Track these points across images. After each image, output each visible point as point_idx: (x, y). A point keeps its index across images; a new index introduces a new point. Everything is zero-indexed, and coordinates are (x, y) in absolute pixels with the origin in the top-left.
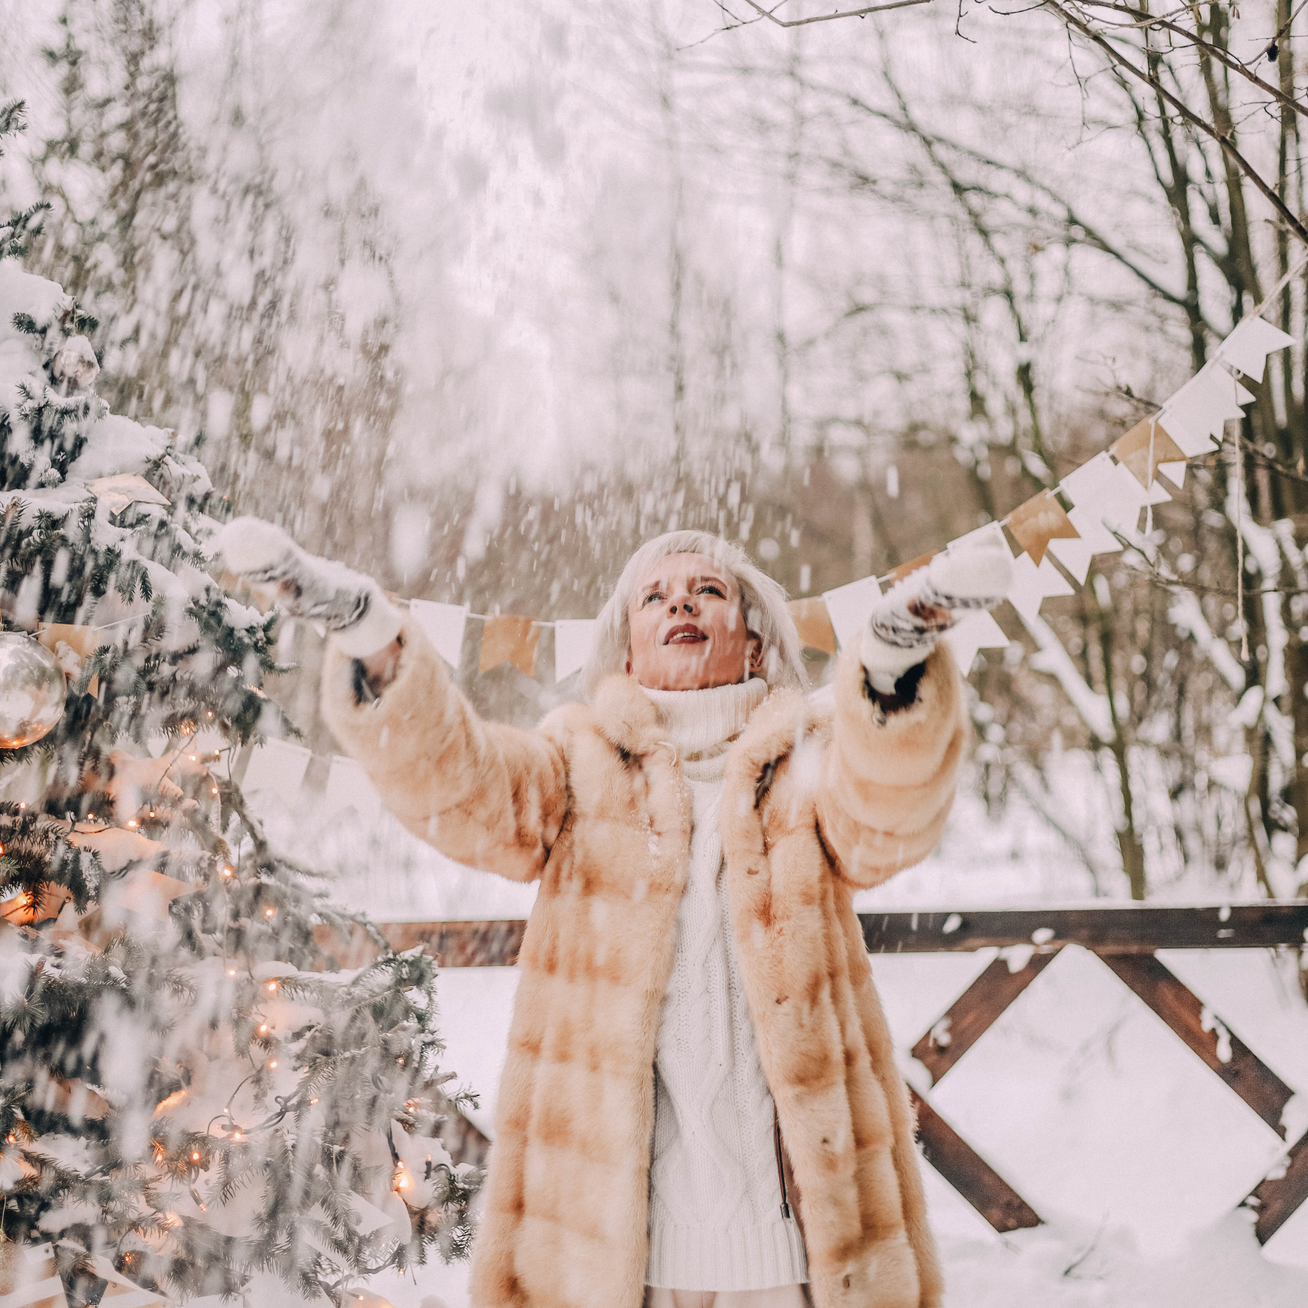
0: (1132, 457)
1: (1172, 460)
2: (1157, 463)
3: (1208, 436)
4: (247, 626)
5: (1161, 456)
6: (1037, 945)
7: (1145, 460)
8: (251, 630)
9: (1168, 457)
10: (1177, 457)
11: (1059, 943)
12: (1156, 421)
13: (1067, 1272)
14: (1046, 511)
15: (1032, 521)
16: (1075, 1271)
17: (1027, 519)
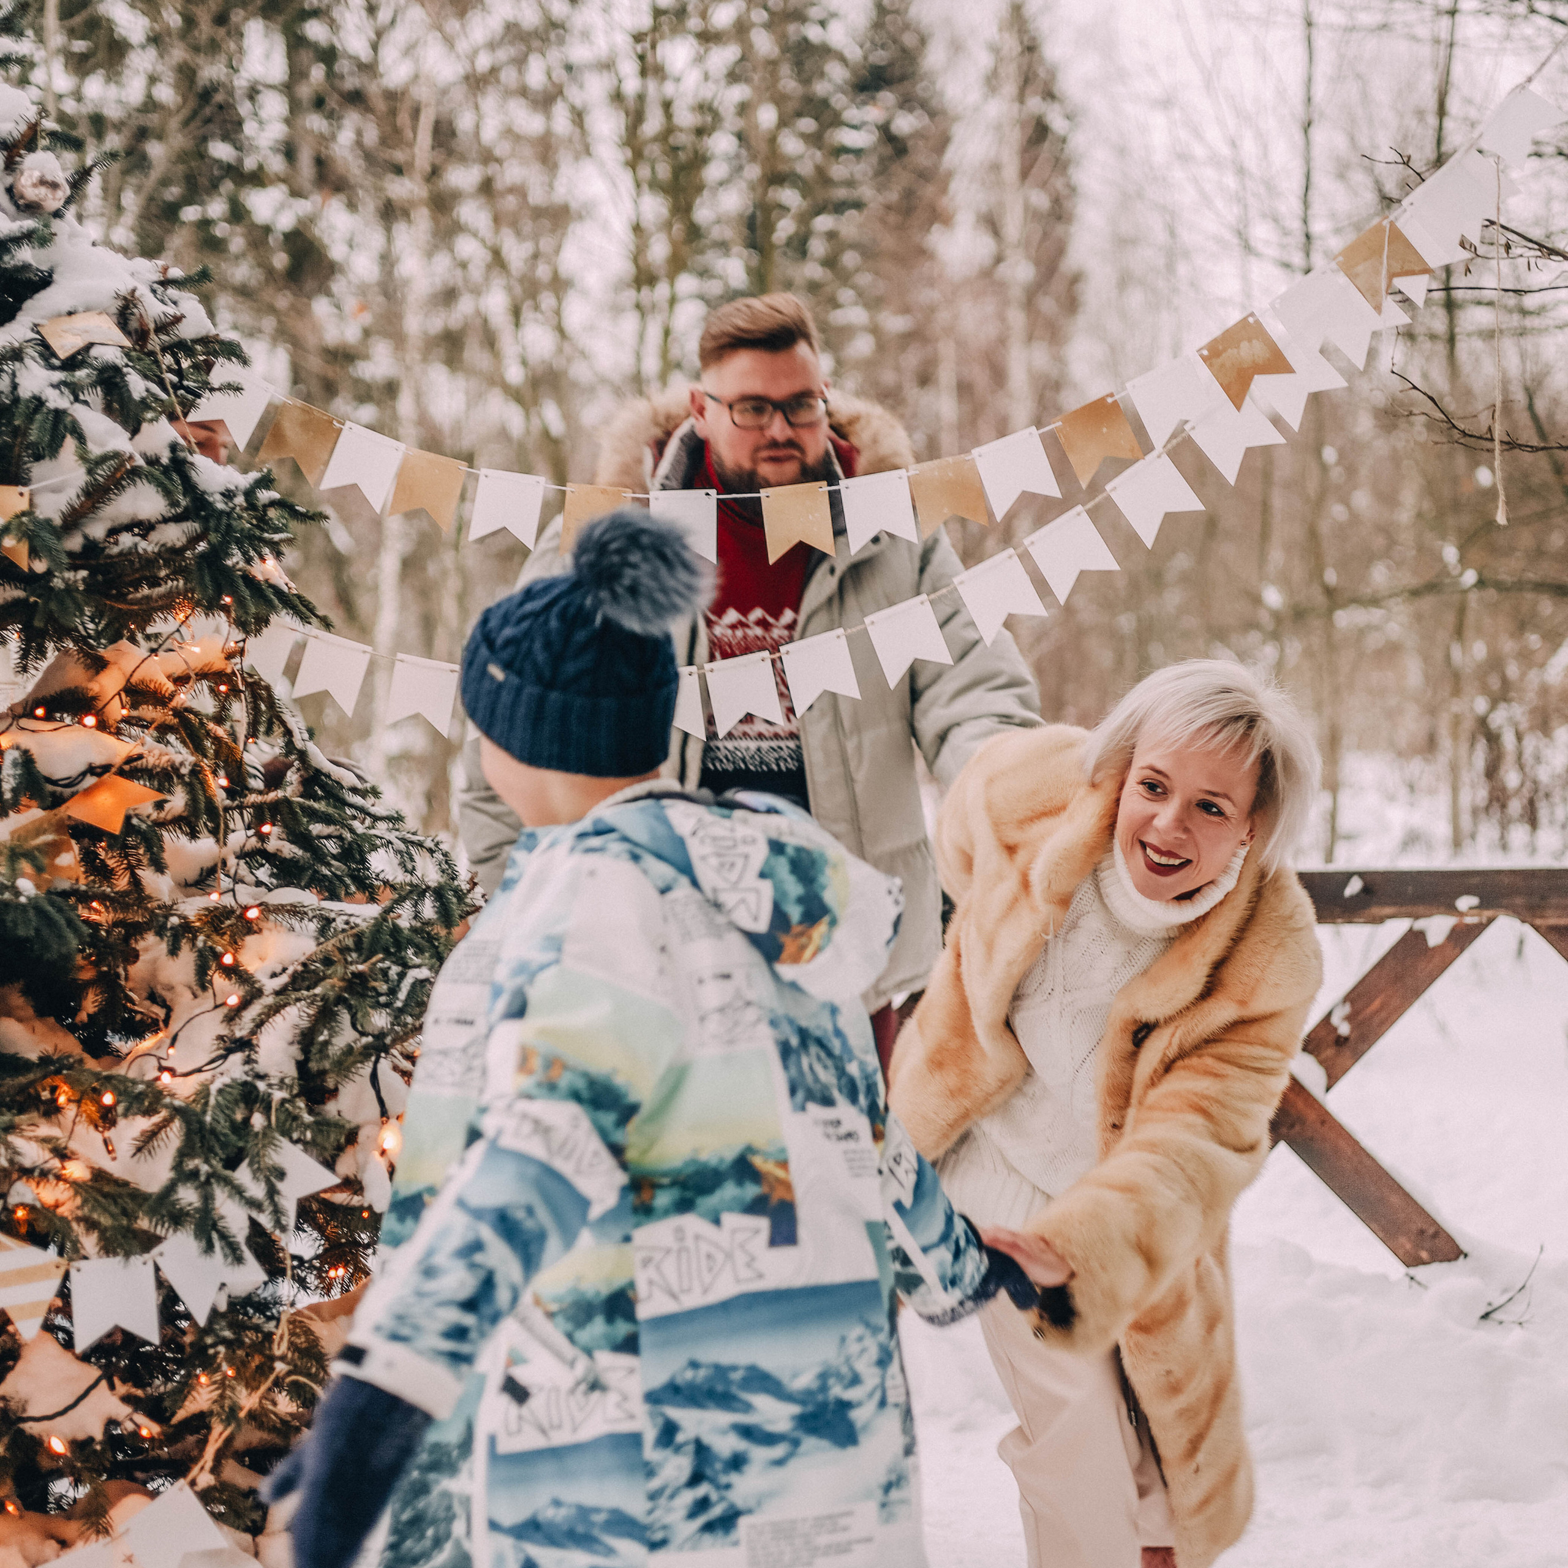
0: (1360, 268)
1: (1412, 273)
2: (1392, 276)
3: (1458, 241)
4: (222, 489)
5: (1397, 267)
6: (1461, 914)
7: (1377, 273)
8: (228, 495)
9: (1406, 268)
10: (1417, 269)
11: (1488, 913)
12: (1392, 223)
13: (1486, 1316)
14: (1250, 341)
15: (1231, 352)
16: (1497, 1316)
17: (1225, 350)
